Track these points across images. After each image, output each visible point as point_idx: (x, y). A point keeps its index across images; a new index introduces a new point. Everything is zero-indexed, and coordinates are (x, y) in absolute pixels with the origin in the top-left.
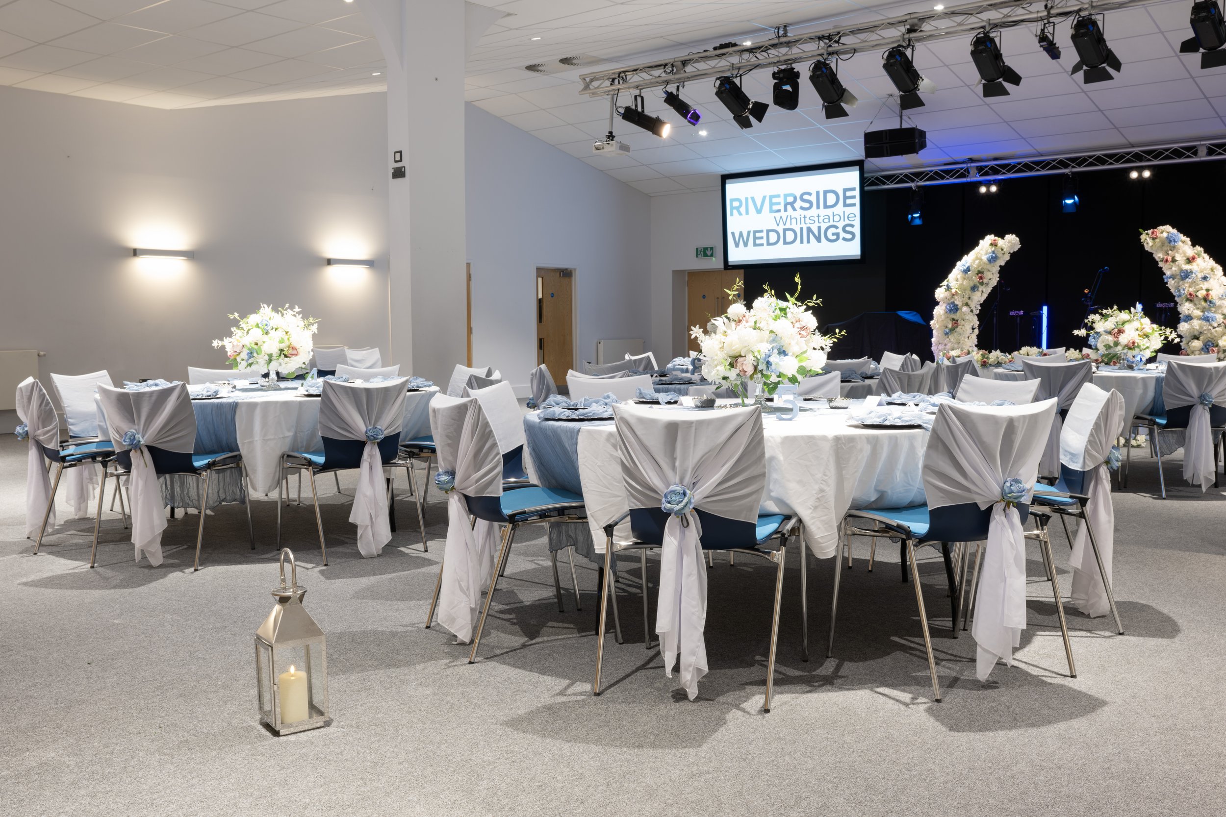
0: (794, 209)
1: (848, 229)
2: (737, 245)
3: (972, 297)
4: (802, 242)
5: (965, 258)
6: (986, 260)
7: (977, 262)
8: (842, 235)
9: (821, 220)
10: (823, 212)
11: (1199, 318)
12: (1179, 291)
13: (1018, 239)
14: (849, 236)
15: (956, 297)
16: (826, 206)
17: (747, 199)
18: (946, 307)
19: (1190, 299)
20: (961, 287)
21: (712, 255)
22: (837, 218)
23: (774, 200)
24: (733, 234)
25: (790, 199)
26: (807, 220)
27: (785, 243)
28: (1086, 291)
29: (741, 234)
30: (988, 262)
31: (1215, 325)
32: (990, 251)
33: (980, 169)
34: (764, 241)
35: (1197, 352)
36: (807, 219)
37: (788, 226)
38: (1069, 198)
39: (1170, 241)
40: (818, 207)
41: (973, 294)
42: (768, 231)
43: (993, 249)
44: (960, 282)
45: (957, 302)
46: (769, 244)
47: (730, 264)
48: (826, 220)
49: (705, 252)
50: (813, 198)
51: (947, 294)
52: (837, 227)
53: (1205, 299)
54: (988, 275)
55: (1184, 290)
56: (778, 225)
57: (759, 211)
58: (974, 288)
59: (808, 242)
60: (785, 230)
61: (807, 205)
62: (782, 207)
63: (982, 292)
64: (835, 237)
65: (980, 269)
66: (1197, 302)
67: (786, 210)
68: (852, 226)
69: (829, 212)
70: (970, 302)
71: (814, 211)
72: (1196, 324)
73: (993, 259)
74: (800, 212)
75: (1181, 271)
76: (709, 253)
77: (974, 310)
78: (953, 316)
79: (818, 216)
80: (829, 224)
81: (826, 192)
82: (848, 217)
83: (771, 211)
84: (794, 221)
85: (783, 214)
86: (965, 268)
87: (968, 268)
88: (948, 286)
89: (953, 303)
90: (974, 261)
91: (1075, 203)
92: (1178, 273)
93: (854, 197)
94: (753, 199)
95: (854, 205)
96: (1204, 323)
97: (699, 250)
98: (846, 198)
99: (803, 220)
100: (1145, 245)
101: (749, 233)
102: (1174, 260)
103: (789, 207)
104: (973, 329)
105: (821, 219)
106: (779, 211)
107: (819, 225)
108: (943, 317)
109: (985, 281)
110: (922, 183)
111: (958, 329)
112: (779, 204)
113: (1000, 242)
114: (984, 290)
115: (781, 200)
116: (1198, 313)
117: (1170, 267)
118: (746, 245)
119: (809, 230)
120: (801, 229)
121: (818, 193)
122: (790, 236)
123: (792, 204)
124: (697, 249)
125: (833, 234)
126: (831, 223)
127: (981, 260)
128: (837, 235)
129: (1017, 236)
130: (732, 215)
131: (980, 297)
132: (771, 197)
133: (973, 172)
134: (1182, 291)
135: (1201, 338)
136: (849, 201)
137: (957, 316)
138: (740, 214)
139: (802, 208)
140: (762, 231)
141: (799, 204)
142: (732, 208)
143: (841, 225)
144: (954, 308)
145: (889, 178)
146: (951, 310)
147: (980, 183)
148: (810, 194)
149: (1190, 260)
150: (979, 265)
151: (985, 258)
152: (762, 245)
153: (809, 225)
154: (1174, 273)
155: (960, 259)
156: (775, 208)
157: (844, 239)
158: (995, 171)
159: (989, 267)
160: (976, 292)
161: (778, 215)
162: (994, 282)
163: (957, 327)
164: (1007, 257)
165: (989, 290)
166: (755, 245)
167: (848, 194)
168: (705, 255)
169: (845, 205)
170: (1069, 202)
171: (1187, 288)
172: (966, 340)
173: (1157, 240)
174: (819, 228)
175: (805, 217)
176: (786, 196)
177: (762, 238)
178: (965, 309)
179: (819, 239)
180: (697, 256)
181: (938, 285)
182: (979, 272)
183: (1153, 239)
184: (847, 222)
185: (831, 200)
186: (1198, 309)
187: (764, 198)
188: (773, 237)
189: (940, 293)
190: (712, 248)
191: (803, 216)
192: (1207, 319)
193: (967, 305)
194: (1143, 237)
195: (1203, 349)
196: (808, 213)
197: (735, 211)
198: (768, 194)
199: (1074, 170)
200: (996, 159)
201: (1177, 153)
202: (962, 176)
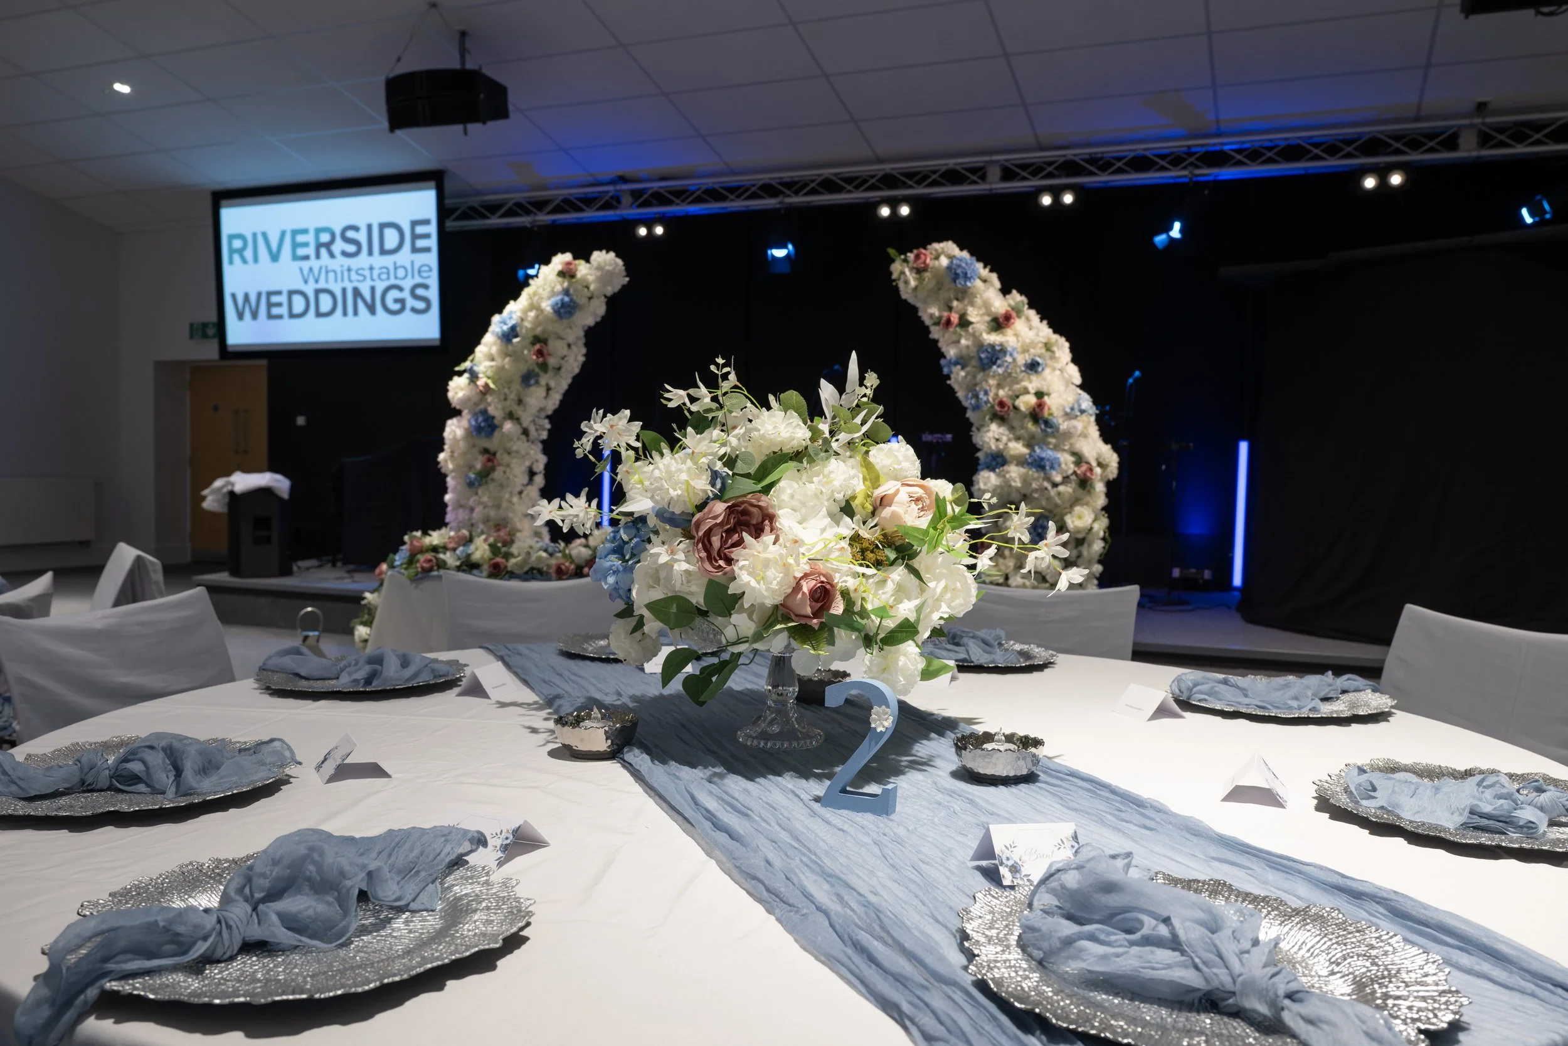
0: (332, 255)
1: (419, 292)
2: (240, 316)
4: (345, 313)
5: (510, 306)
6: (549, 309)
7: (532, 315)
8: (411, 302)
9: (375, 276)
10: (378, 261)
11: (1022, 462)
12: (976, 396)
13: (620, 262)
14: (421, 305)
15: (490, 399)
16: (383, 252)
17: (255, 235)
18: (470, 421)
22: (401, 273)
23: (300, 238)
24: (234, 296)
25: (325, 238)
26: (354, 276)
27: (319, 314)
29: (247, 298)
32: (558, 288)
33: (637, 196)
34: (283, 310)
36: (353, 274)
37: (322, 285)
38: (778, 247)
40: (370, 253)
42: (291, 293)
43: (566, 284)
44: (498, 362)
45: (492, 411)
46: (292, 316)
47: (229, 349)
48: (384, 276)
49: (205, 331)
50: (362, 237)
51: (471, 391)
52: (400, 289)
53: (1036, 416)
54: (557, 347)
55: (986, 393)
56: (306, 282)
57: (275, 257)
59: (356, 313)
60: (318, 292)
61: (351, 248)
62: (310, 251)
63: (549, 389)
64: (397, 307)
65: (539, 331)
66: (1016, 424)
67: (318, 256)
68: (426, 287)
69: (388, 261)
70: (519, 411)
71: (363, 260)
73: (565, 309)
74: (341, 260)
75: (981, 347)
76: (210, 332)
77: (532, 429)
78: (486, 443)
79: (371, 269)
80: (387, 284)
81: (383, 226)
82: (419, 272)
83: (295, 257)
84: (331, 276)
85: (313, 263)
86: (507, 329)
87: (513, 328)
88: (471, 371)
89: (484, 412)
91: (788, 255)
92: (973, 352)
93: (427, 236)
94: (264, 235)
97: (192, 327)
98: (415, 237)
99: (346, 274)
101: (259, 295)
103: (323, 251)
104: (532, 474)
105: (376, 273)
106: (307, 258)
107: (373, 283)
109: (552, 361)
111: (498, 474)
112: (306, 245)
113: (583, 269)
114: (552, 384)
115: (310, 238)
116: (1018, 448)
117: (954, 338)
118: (255, 315)
119: (357, 293)
120: (344, 290)
121: (370, 227)
122: (326, 303)
123: (328, 246)
125: (396, 301)
126: (393, 281)
127: (540, 310)
128: (402, 301)
129: (618, 256)
130: (231, 262)
132: (295, 233)
133: (627, 200)
134: (981, 395)
136: (420, 243)
137: (493, 444)
138: (244, 261)
139: (345, 254)
140: (279, 293)
141: (339, 246)
142: (232, 254)
143: (407, 284)
145: (493, 208)
146: (479, 429)
147: (637, 222)
148: (356, 229)
149: (998, 323)
150: (536, 323)
152: (280, 317)
153: (356, 284)
154: (964, 352)
156: (301, 252)
157: (414, 310)
158: (660, 199)
159: (558, 329)
160: (533, 389)
161: (305, 265)
162: (573, 365)
163: (493, 469)
166: (270, 317)
167: (420, 230)
168: (205, 335)
169: (415, 250)
170: (779, 253)
171: (992, 390)
172: (515, 499)
173: (926, 276)
174: (373, 289)
175: (349, 270)
176: (318, 231)
177: (279, 305)
179: (372, 309)
180: (188, 338)
182: (537, 339)
183: (919, 270)
184: (418, 280)
185: (391, 238)
186: (1019, 439)
187: (283, 234)
188: (299, 304)
190: (201, 325)
191: (345, 268)
193: (511, 416)
194: (898, 268)
196: (354, 263)
197: (236, 257)
198: (290, 227)
199: (788, 200)
200: (663, 178)
201: (953, 176)
202: (607, 206)
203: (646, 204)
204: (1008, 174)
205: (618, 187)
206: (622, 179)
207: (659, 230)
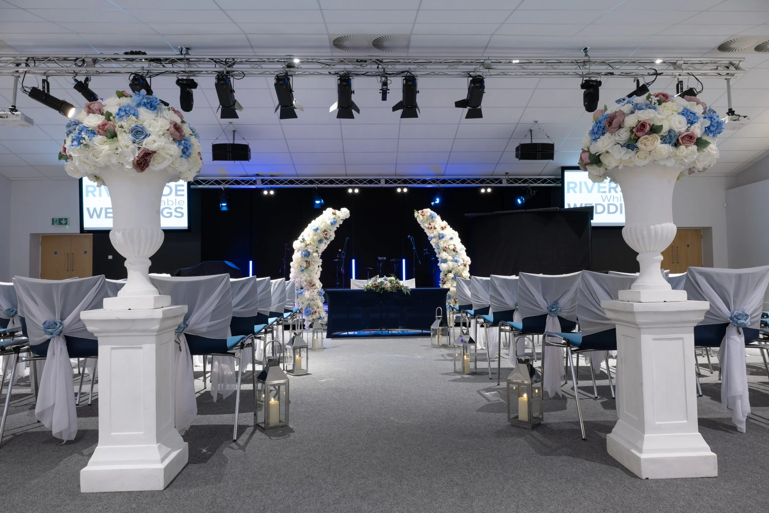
1: (178, 210)
2: (91, 217)
3: (319, 247)
5: (313, 222)
7: (323, 224)
11: (452, 261)
12: (438, 246)
15: (309, 247)
18: (302, 253)
19: (445, 249)
20: (313, 240)
21: (66, 224)
24: (88, 209)
28: (339, 250)
29: (95, 210)
30: (330, 224)
31: (459, 264)
33: (263, 181)
35: (451, 280)
38: (318, 200)
39: (432, 217)
41: (320, 245)
44: (311, 237)
45: (309, 250)
47: (85, 229)
49: (61, 222)
51: (303, 244)
53: (454, 250)
58: (320, 241)
66: (449, 252)
72: (451, 264)
75: (439, 234)
76: (63, 222)
78: (306, 259)
86: (316, 228)
88: (303, 239)
89: (306, 250)
90: (322, 224)
91: (320, 204)
92: (437, 235)
93: (183, 190)
95: (183, 195)
96: (455, 263)
97: (55, 220)
100: (418, 220)
101: (101, 209)
102: (435, 228)
108: (300, 259)
110: (227, 186)
116: (450, 258)
117: (432, 232)
118: (99, 216)
124: (53, 219)
127: (326, 223)
130: (87, 196)
131: (323, 247)
133: (259, 182)
134: (440, 245)
135: (453, 272)
138: (94, 196)
142: (88, 192)
144: (307, 254)
146: (305, 255)
147: (263, 189)
149: (443, 228)
150: (325, 226)
151: (329, 222)
154: (435, 235)
155: (310, 222)
158: (271, 182)
159: (331, 228)
162: (332, 238)
163: (309, 266)
164: (341, 222)
165: (329, 242)
166: (107, 217)
168: (60, 223)
170: (318, 202)
171: (442, 244)
173: (425, 216)
178: (315, 254)
180: (53, 224)
181: (296, 238)
182: (325, 231)
183: (423, 216)
186: (450, 255)
189: (297, 244)
190: (66, 219)
192: (456, 261)
194: (416, 214)
195: (453, 278)
197: (90, 194)
199: (318, 186)
200: (272, 176)
201: (371, 182)
202: (251, 184)
203: (266, 184)
204: (387, 182)
205: (257, 178)
206: (257, 175)
207: (272, 192)
